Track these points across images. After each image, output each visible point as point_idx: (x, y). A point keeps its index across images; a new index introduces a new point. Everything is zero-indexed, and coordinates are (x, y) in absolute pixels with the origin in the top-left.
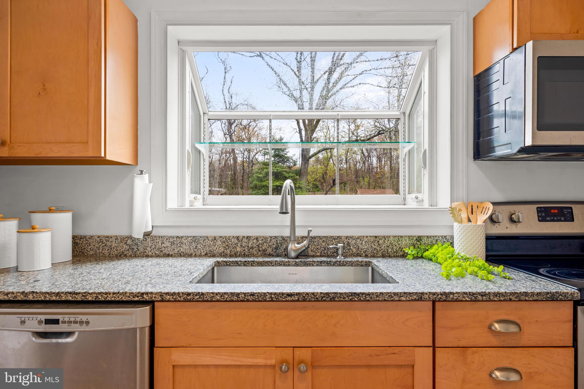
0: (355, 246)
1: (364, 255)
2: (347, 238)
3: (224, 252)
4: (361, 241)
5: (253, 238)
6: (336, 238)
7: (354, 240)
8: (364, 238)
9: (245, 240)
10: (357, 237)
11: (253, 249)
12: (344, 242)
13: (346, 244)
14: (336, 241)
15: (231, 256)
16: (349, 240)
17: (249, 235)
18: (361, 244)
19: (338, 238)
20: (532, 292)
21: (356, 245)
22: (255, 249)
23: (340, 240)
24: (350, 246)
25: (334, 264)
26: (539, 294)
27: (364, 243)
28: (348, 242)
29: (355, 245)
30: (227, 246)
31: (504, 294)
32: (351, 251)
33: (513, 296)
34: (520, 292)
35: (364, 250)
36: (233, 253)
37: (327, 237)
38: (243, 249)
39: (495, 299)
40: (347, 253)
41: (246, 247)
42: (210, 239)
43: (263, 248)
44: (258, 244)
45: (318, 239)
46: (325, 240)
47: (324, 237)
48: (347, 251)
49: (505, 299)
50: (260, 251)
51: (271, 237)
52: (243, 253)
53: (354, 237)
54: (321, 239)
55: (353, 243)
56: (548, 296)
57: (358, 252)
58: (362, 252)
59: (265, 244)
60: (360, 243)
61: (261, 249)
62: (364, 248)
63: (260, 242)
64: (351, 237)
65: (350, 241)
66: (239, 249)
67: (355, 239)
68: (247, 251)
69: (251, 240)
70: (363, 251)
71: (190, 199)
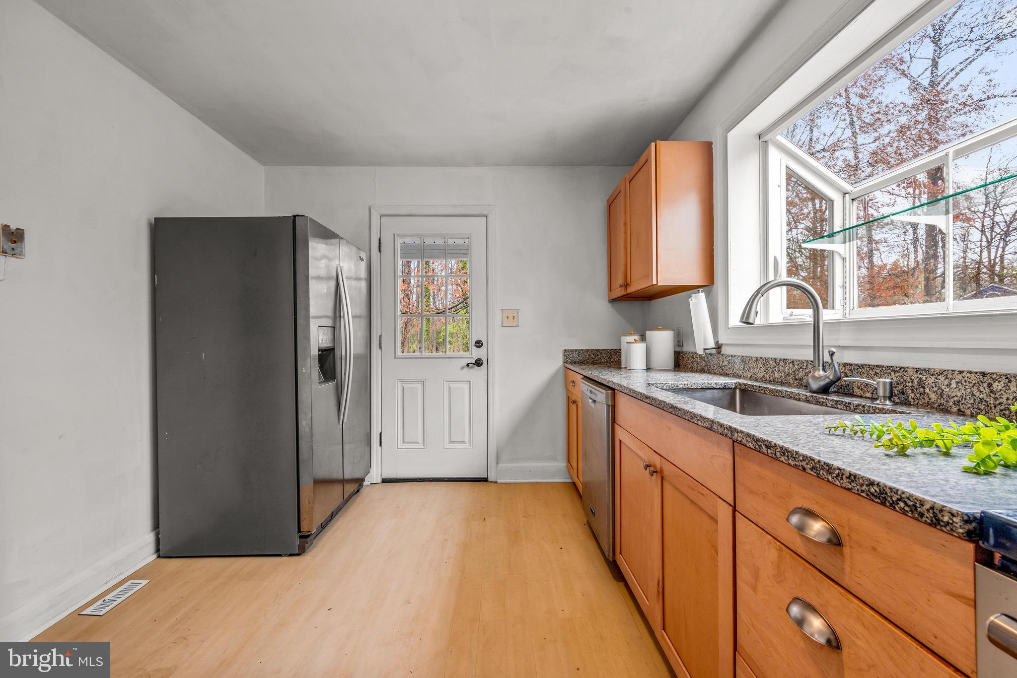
0: (935, 389)
1: (955, 409)
2: (917, 371)
3: (764, 376)
4: (947, 380)
5: (789, 362)
6: (898, 369)
7: (933, 377)
8: (955, 375)
9: (782, 364)
10: (938, 371)
11: (789, 376)
12: (913, 378)
13: (915, 382)
14: (897, 374)
15: (770, 382)
16: (921, 376)
17: (785, 358)
18: (949, 385)
19: (901, 369)
20: (840, 469)
21: (936, 387)
22: (791, 376)
23: (904, 374)
24: (924, 388)
25: (855, 409)
26: (852, 477)
27: (954, 385)
28: (920, 379)
29: (934, 386)
30: (767, 369)
31: (794, 456)
32: (926, 398)
33: (807, 464)
34: (819, 461)
35: (956, 399)
36: (771, 379)
37: (882, 367)
38: (781, 375)
39: (782, 459)
40: (917, 399)
41: (783, 373)
42: (754, 360)
43: (800, 375)
44: (794, 370)
45: (868, 369)
46: (878, 371)
47: (877, 366)
48: (918, 395)
49: (796, 465)
50: (796, 379)
51: (807, 361)
52: (780, 380)
53: (932, 371)
54: (872, 369)
55: (930, 382)
56: (872, 490)
57: (942, 401)
58: (951, 404)
59: (801, 370)
60: (946, 382)
61: (797, 377)
62: (954, 394)
63: (796, 366)
64: (927, 371)
65: (924, 378)
66: (776, 375)
67: (933, 375)
68: (784, 377)
69: (787, 364)
70: (952, 400)
71: (784, 316)
